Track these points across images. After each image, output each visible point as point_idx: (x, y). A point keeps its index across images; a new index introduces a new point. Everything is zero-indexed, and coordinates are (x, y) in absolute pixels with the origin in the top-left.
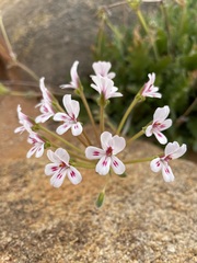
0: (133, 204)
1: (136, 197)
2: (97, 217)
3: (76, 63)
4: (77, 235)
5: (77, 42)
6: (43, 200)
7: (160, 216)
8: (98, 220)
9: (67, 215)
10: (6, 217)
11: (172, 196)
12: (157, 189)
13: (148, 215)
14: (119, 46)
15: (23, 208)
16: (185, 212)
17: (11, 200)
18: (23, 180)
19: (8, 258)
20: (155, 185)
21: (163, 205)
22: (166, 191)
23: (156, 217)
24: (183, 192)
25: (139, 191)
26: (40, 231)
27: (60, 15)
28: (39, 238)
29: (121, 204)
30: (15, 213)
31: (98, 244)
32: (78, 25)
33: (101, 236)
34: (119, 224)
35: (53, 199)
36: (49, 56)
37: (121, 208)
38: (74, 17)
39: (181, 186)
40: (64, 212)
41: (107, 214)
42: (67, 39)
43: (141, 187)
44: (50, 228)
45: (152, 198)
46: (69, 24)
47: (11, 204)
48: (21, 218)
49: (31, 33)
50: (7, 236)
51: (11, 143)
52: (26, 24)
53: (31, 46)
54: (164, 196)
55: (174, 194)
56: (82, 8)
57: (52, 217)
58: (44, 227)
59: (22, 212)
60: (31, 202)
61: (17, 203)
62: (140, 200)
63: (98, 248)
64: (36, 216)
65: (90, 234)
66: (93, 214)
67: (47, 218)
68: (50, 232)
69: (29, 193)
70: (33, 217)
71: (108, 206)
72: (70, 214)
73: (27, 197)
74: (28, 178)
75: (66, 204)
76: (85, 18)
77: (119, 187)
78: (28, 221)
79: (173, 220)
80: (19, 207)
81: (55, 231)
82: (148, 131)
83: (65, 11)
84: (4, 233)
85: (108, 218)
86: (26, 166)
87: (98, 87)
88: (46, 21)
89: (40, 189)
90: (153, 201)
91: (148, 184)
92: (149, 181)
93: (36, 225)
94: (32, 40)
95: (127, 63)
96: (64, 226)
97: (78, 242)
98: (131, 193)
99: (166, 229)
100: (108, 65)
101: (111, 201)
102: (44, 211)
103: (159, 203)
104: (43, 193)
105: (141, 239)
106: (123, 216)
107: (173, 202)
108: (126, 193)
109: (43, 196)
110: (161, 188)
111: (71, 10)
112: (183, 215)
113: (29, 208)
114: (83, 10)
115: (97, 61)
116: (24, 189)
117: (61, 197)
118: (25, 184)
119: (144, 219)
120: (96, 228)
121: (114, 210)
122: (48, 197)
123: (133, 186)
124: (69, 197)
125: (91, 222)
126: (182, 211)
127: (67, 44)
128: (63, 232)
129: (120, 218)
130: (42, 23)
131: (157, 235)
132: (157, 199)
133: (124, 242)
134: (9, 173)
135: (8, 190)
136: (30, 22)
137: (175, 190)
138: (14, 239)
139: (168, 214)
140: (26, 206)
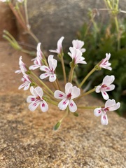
0: (88, 140)
1: (90, 136)
2: (64, 143)
3: (62, 38)
4: (50, 153)
5: (68, 27)
6: (31, 124)
7: (104, 151)
8: (64, 145)
9: (45, 137)
10: (5, 130)
11: (113, 140)
12: (104, 133)
13: (96, 149)
14: (95, 36)
15: (17, 126)
16: (120, 152)
17: (10, 119)
18: (19, 108)
19: (2, 158)
20: (103, 130)
21: (107, 144)
22: (110, 135)
23: (102, 152)
24: (121, 139)
25: (93, 132)
26: (26, 144)
27: (61, 8)
28: (25, 149)
29: (81, 138)
30: (11, 128)
31: (63, 161)
32: (71, 16)
33: (65, 156)
34: (77, 151)
35: (36, 124)
36: (48, 32)
37: (80, 141)
38: (70, 11)
39: (120, 135)
40: (44, 135)
41: (71, 143)
42: (62, 24)
43: (95, 130)
44: (33, 144)
45: (100, 138)
46: (66, 15)
47: (9, 122)
48: (14, 132)
49: (41, 15)
50: (4, 143)
51: (14, 81)
52: (39, 8)
53: (39, 23)
54: (109, 139)
55: (115, 139)
56: (76, 6)
57: (35, 137)
58: (29, 142)
59: (16, 128)
60: (23, 123)
61: (13, 122)
62: (93, 138)
63: (62, 164)
64: (25, 133)
65: (58, 154)
66: (62, 140)
67: (31, 136)
68: (33, 147)
69: (22, 117)
70: (22, 134)
71: (72, 137)
72: (47, 137)
73: (20, 120)
74: (22, 107)
75: (45, 130)
76: (77, 14)
77: (80, 126)
78: (19, 136)
79: (112, 155)
80: (14, 125)
81: (36, 147)
82: (98, 89)
83: (65, 6)
84: (2, 141)
85: (71, 146)
86: (22, 99)
87: (72, 55)
88: (52, 9)
89: (29, 116)
90: (101, 140)
91: (99, 128)
92: (99, 126)
93: (24, 140)
94: (40, 20)
95: (98, 48)
96: (42, 144)
97: (50, 157)
98: (88, 132)
99: (107, 161)
100: (82, 43)
101: (74, 134)
102: (30, 131)
103: (104, 143)
104: (31, 119)
105: (91, 164)
106: (81, 146)
107: (114, 144)
108: (84, 132)
109: (31, 122)
110: (107, 133)
111: (69, 6)
112: (118, 154)
113: (20, 127)
114: (76, 8)
115: (76, 39)
116: (19, 114)
117: (42, 125)
118: (20, 111)
119: (94, 151)
120: (62, 150)
121: (76, 141)
122: (34, 122)
123: (89, 128)
124: (47, 125)
125: (59, 146)
126: (118, 151)
127: (62, 27)
128: (41, 148)
129: (79, 147)
130: (49, 10)
131: (101, 163)
132: (104, 140)
133: (79, 164)
134: (10, 101)
135: (8, 112)
136: (42, 8)
137: (116, 136)
138: (8, 146)
139: (109, 151)
140: (19, 126)
